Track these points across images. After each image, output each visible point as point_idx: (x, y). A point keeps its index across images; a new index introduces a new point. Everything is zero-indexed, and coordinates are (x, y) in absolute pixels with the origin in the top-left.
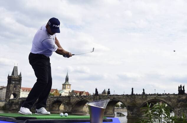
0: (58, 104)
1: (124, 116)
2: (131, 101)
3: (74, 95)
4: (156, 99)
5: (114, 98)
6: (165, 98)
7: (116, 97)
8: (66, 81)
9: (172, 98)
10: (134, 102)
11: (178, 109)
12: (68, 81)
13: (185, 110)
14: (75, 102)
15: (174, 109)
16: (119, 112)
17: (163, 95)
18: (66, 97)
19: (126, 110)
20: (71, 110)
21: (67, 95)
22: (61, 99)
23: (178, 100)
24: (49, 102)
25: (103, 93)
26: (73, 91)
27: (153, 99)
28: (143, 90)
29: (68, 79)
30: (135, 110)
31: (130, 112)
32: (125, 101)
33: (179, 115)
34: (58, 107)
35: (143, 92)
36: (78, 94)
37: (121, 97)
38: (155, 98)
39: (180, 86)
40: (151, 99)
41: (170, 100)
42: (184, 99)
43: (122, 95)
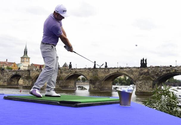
0: (17, 79)
1: (85, 89)
2: (93, 75)
3: (34, 69)
4: (118, 73)
5: (76, 72)
6: (127, 72)
7: (78, 70)
8: (24, 54)
9: (134, 71)
10: (96, 75)
11: (140, 82)
12: (27, 54)
13: (146, 82)
14: (35, 76)
15: (135, 82)
16: (81, 86)
17: (126, 68)
18: (25, 71)
19: (89, 84)
20: (30, 84)
21: (27, 68)
22: (20, 73)
23: (140, 73)
24: (7, 76)
25: (63, 66)
26: (32, 65)
27: (116, 73)
28: (105, 63)
29: (27, 52)
30: (97, 84)
31: (92, 86)
32: (87, 74)
33: (140, 88)
34: (16, 81)
35: (105, 65)
36: (38, 68)
37: (83, 71)
38: (118, 71)
39: (142, 60)
40: (114, 72)
41: (132, 73)
42: (146, 72)
43: (84, 69)
